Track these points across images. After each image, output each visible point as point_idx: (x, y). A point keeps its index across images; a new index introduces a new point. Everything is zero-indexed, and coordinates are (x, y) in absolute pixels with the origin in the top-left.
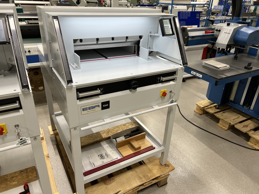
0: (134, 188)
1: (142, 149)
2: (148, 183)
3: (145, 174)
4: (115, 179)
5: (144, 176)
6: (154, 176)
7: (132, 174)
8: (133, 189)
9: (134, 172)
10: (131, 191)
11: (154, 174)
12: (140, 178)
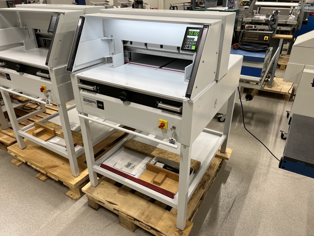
0: (130, 216)
1: (161, 187)
2: (145, 225)
3: (152, 216)
4: (128, 195)
5: (147, 216)
6: (153, 225)
7: (143, 205)
8: (128, 215)
9: (147, 205)
10: (125, 214)
11: (157, 224)
12: (143, 214)
